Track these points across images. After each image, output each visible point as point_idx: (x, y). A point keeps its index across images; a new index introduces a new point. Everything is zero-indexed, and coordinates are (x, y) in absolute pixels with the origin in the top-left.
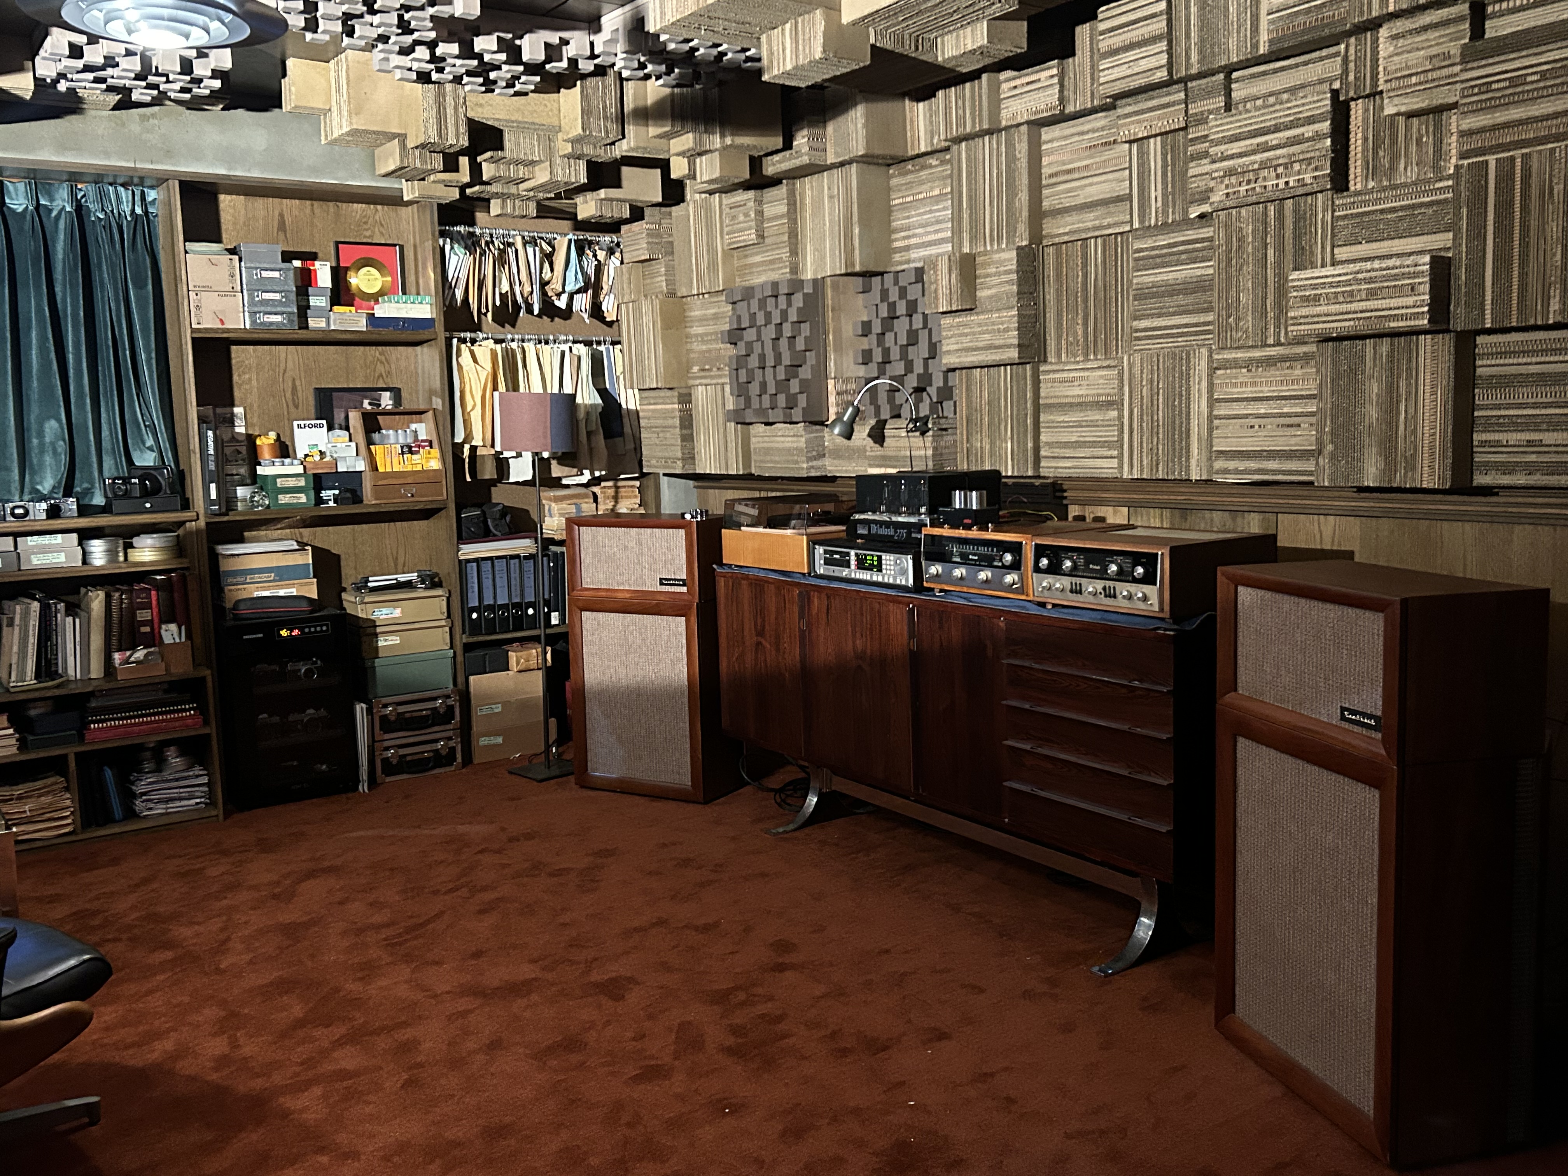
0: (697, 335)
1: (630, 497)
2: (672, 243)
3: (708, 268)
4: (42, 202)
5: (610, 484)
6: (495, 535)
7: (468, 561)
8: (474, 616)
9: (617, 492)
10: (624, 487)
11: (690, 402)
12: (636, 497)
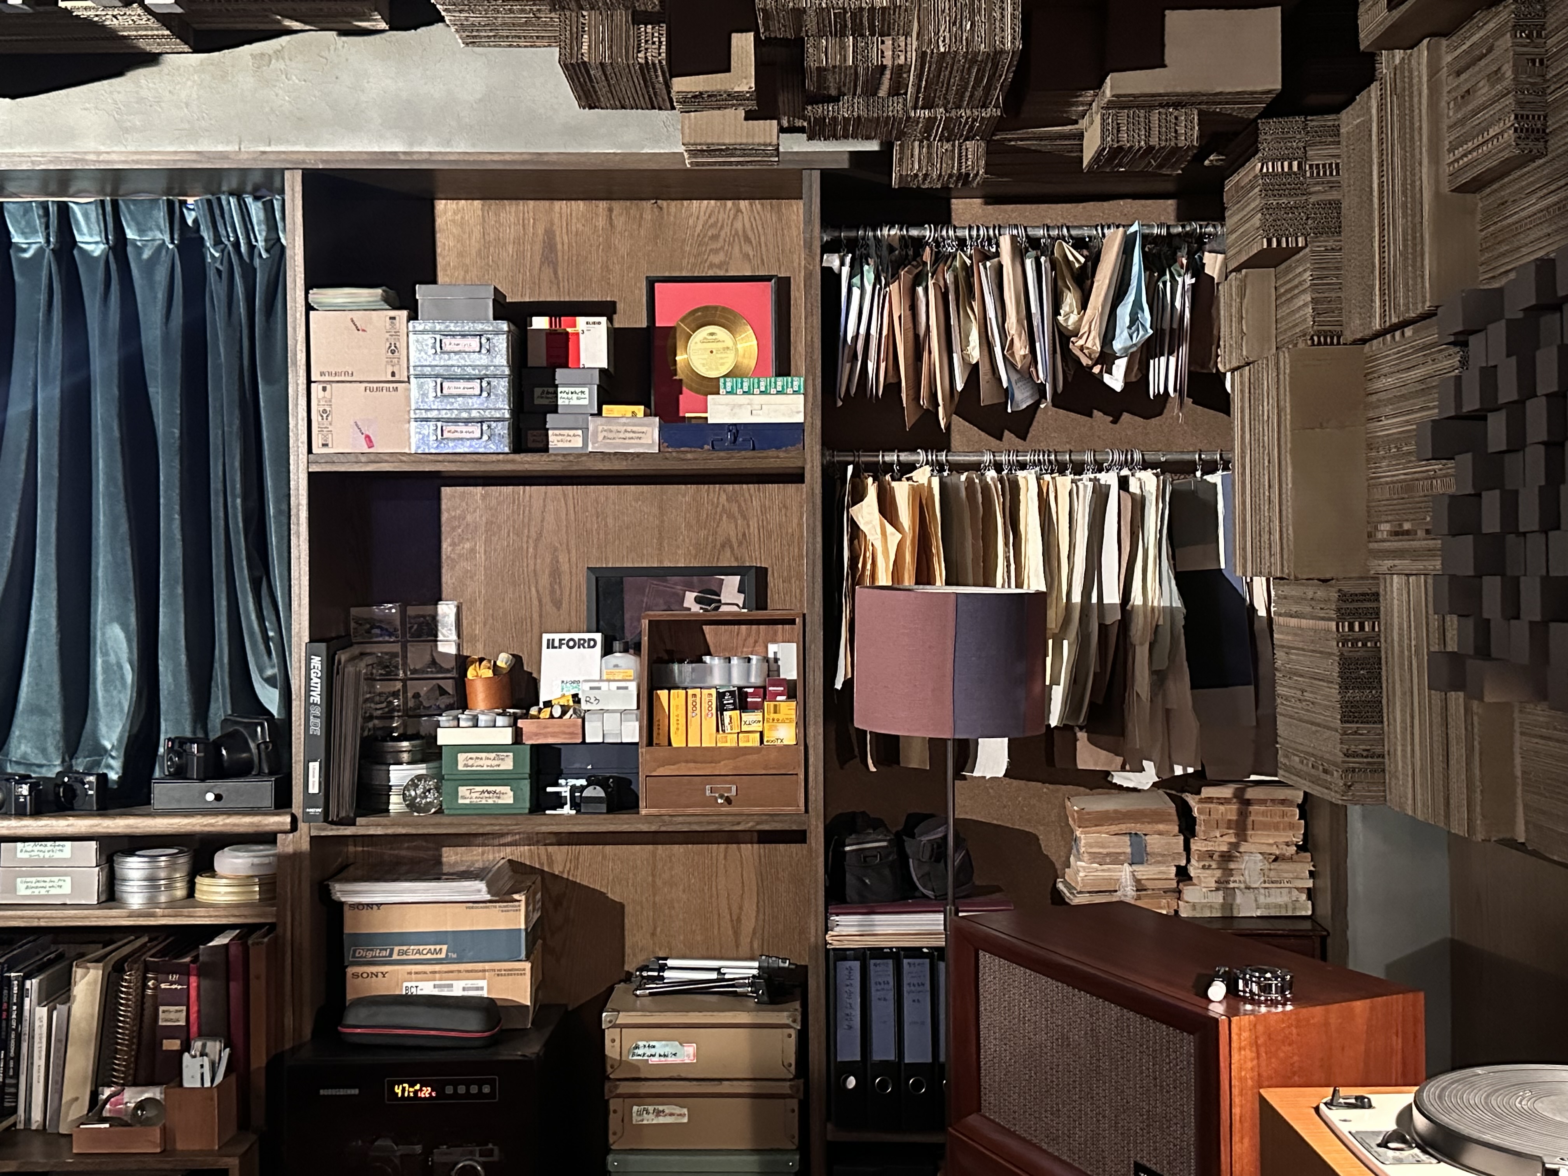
0: (1389, 440)
1: (1276, 827)
2: (1336, 205)
3: (1404, 254)
4: (130, 234)
5: (1226, 792)
6: (925, 896)
7: (842, 954)
8: (852, 1082)
9: (1243, 814)
10: (1263, 802)
11: (1375, 615)
12: (1292, 826)
